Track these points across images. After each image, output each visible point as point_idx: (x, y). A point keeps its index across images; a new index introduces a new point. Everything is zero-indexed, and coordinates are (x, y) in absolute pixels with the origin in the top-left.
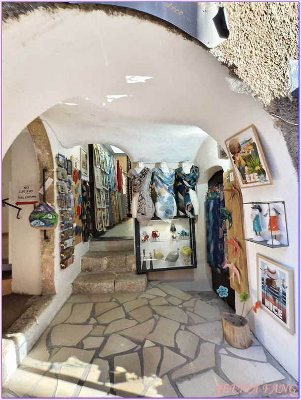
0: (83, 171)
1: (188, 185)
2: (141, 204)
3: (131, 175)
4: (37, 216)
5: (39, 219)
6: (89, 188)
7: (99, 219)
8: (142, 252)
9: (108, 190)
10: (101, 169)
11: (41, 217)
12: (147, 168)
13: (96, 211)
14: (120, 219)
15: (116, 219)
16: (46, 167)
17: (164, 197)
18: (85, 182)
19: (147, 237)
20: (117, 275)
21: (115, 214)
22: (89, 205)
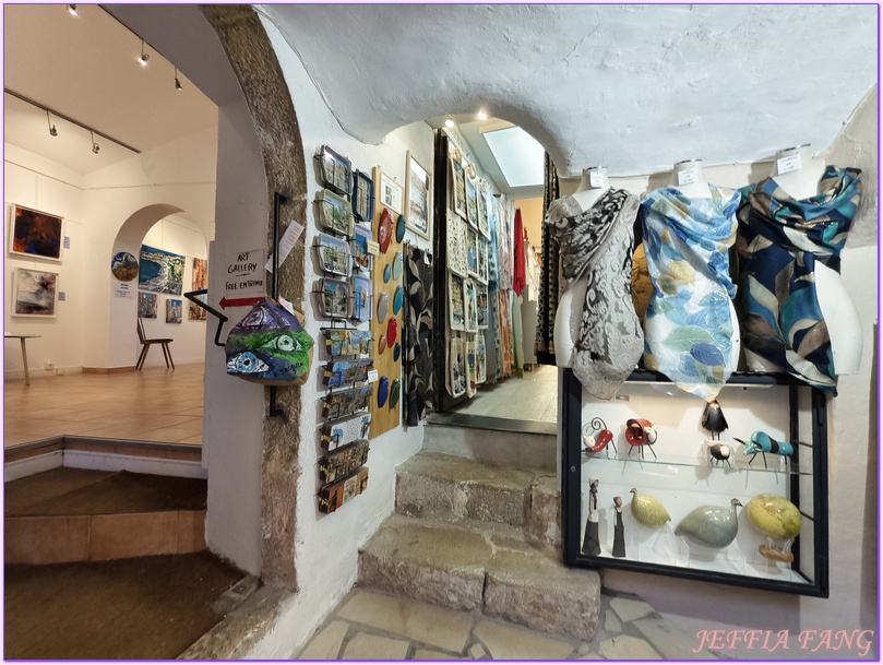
0: (413, 220)
1: (810, 247)
2: (594, 318)
3: (559, 214)
4: (249, 339)
5: (254, 351)
6: (431, 273)
7: (454, 361)
8: (585, 489)
9: (487, 283)
10: (467, 222)
11: (258, 344)
12: (621, 191)
13: (447, 338)
14: (515, 366)
15: (506, 365)
16: (286, 190)
17: (685, 296)
18: (418, 254)
19: (604, 437)
20: (495, 549)
21: (503, 351)
22: (429, 321)
